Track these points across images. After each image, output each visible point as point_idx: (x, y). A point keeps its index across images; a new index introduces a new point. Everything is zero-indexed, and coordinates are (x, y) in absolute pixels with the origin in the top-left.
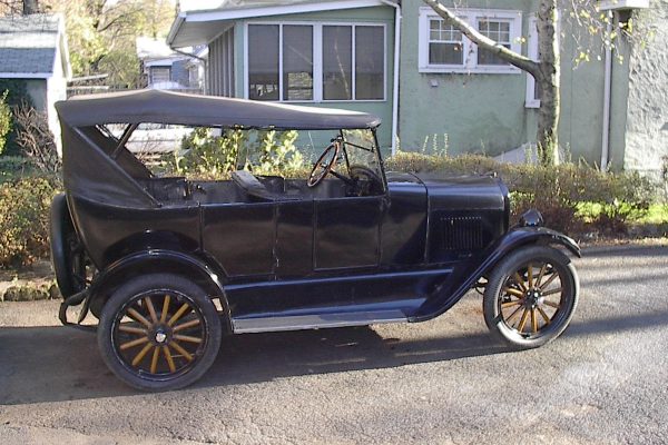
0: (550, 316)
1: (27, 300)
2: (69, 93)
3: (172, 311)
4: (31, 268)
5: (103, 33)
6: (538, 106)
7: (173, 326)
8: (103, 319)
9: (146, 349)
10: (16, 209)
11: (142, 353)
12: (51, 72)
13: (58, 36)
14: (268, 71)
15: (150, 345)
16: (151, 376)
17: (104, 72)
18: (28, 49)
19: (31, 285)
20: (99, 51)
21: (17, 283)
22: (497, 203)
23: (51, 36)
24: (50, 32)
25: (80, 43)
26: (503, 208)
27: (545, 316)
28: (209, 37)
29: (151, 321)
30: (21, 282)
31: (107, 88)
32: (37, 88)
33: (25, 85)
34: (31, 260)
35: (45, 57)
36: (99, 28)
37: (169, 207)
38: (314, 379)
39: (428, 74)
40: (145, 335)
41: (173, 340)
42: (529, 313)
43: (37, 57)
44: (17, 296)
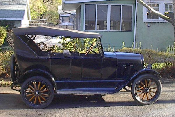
1: (5, 87)
2: (30, 25)
3: (41, 87)
4: (7, 78)
5: (46, 3)
7: (41, 91)
8: (22, 87)
9: (33, 97)
10: (4, 60)
11: (32, 98)
12: (23, 18)
13: (26, 6)
14: (92, 20)
15: (34, 96)
16: (34, 104)
17: (46, 18)
18: (16, 10)
19: (7, 82)
20: (44, 10)
21: (3, 82)
22: (140, 62)
23: (23, 6)
24: (23, 4)
25: (37, 7)
26: (141, 63)
27: (151, 96)
28: (76, 8)
29: (35, 89)
30: (4, 82)
31: (46, 24)
32: (18, 24)
33: (14, 22)
34: (8, 75)
35: (21, 13)
36: (44, 2)
37: (41, 58)
38: (80, 109)
40: (33, 93)
41: (41, 95)
42: (146, 94)
43: (18, 13)
44: (2, 86)
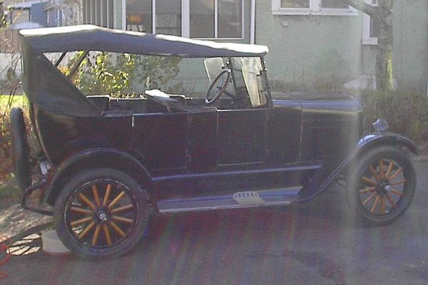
0: (396, 201)
6: (376, 43)
7: (112, 209)
9: (90, 226)
11: (87, 229)
29: (96, 205)
39: (279, 16)
40: (90, 215)
41: (112, 219)
